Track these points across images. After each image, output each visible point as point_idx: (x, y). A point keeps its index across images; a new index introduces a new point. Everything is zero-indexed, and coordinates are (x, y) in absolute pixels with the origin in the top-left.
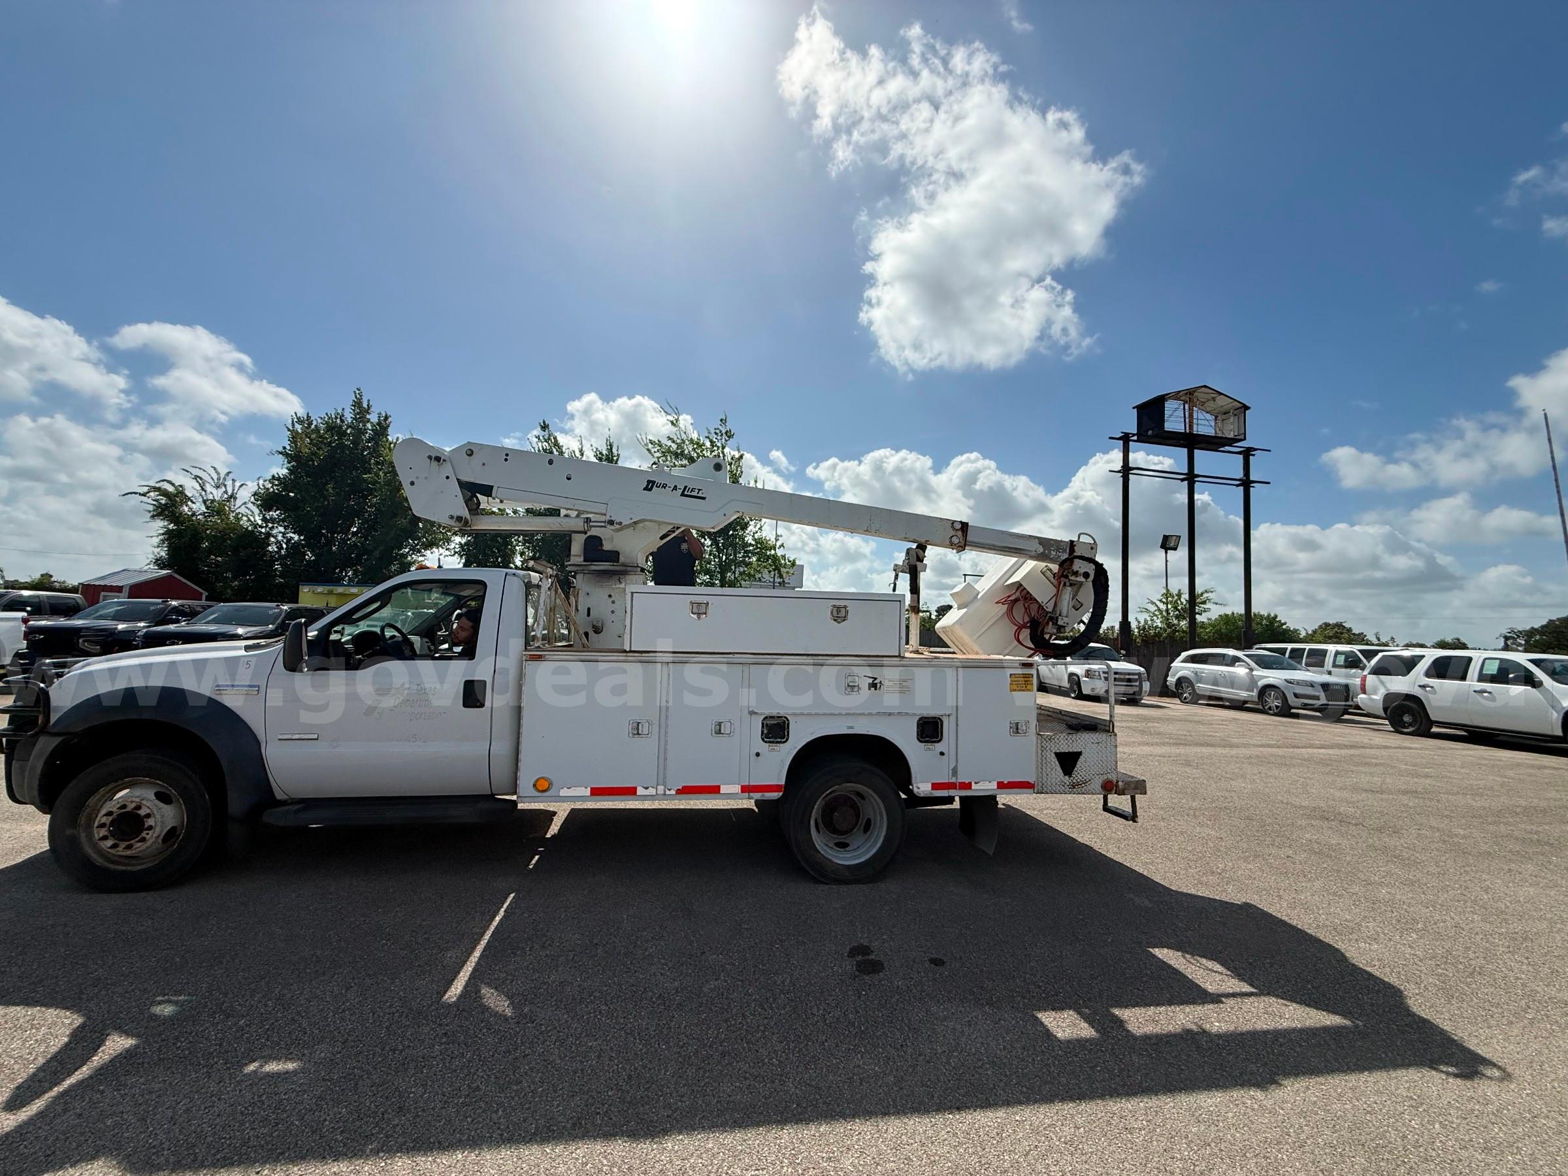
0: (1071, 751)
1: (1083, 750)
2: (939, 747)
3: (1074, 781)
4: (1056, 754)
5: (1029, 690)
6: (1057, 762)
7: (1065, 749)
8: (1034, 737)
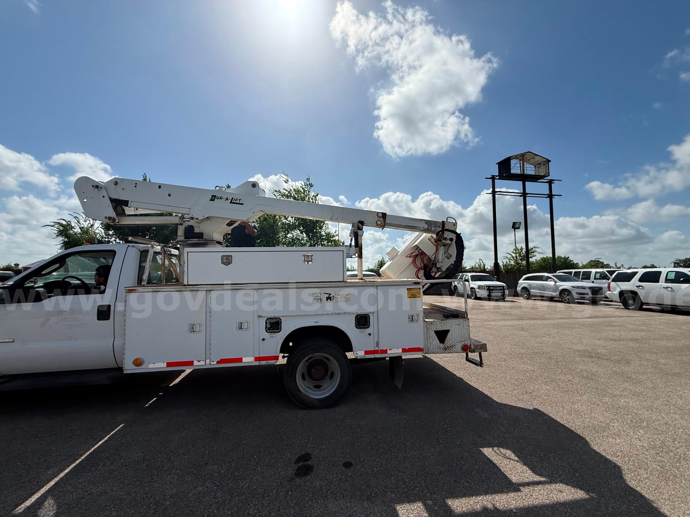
0: (443, 329)
1: (450, 329)
2: (368, 331)
3: (446, 346)
4: (435, 331)
5: (418, 297)
6: (436, 336)
7: (440, 328)
8: (422, 323)
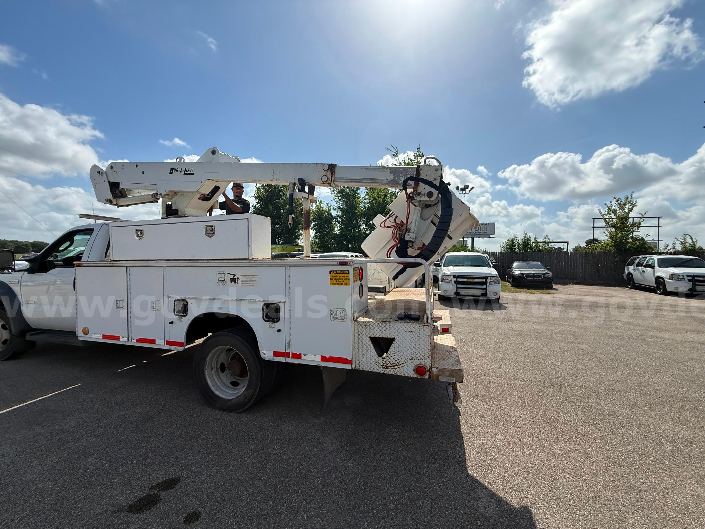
0: (385, 337)
1: (396, 338)
2: (278, 326)
3: (388, 362)
4: (371, 338)
5: (346, 284)
6: (372, 345)
7: (378, 334)
8: (349, 323)
